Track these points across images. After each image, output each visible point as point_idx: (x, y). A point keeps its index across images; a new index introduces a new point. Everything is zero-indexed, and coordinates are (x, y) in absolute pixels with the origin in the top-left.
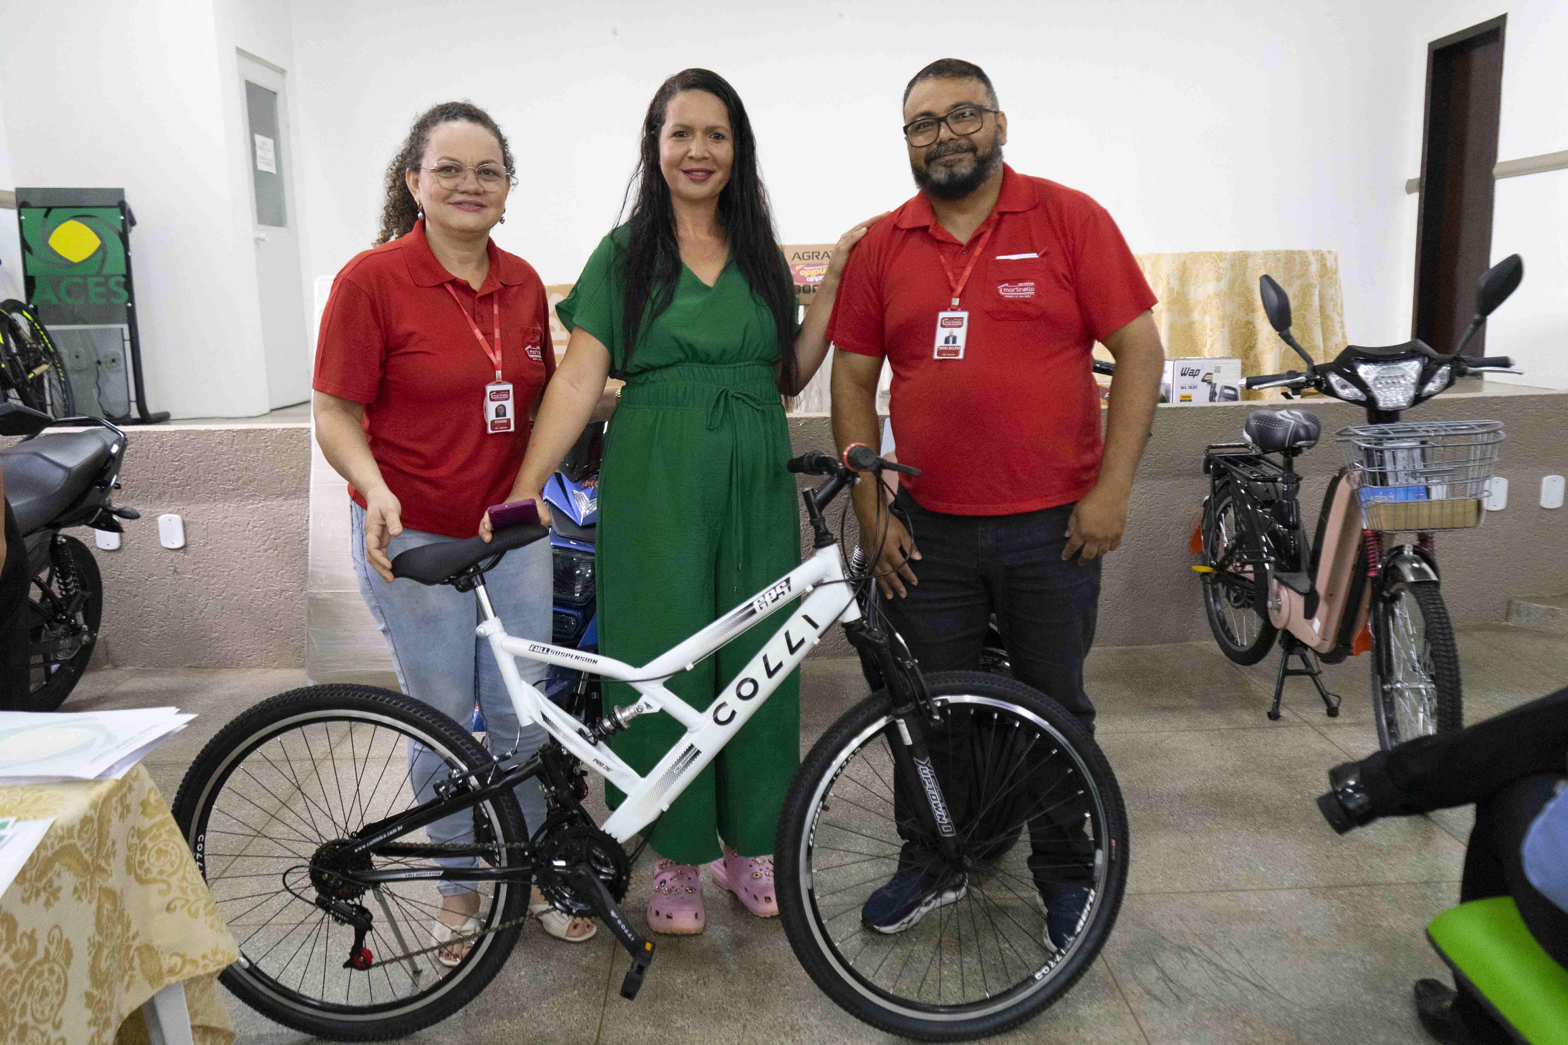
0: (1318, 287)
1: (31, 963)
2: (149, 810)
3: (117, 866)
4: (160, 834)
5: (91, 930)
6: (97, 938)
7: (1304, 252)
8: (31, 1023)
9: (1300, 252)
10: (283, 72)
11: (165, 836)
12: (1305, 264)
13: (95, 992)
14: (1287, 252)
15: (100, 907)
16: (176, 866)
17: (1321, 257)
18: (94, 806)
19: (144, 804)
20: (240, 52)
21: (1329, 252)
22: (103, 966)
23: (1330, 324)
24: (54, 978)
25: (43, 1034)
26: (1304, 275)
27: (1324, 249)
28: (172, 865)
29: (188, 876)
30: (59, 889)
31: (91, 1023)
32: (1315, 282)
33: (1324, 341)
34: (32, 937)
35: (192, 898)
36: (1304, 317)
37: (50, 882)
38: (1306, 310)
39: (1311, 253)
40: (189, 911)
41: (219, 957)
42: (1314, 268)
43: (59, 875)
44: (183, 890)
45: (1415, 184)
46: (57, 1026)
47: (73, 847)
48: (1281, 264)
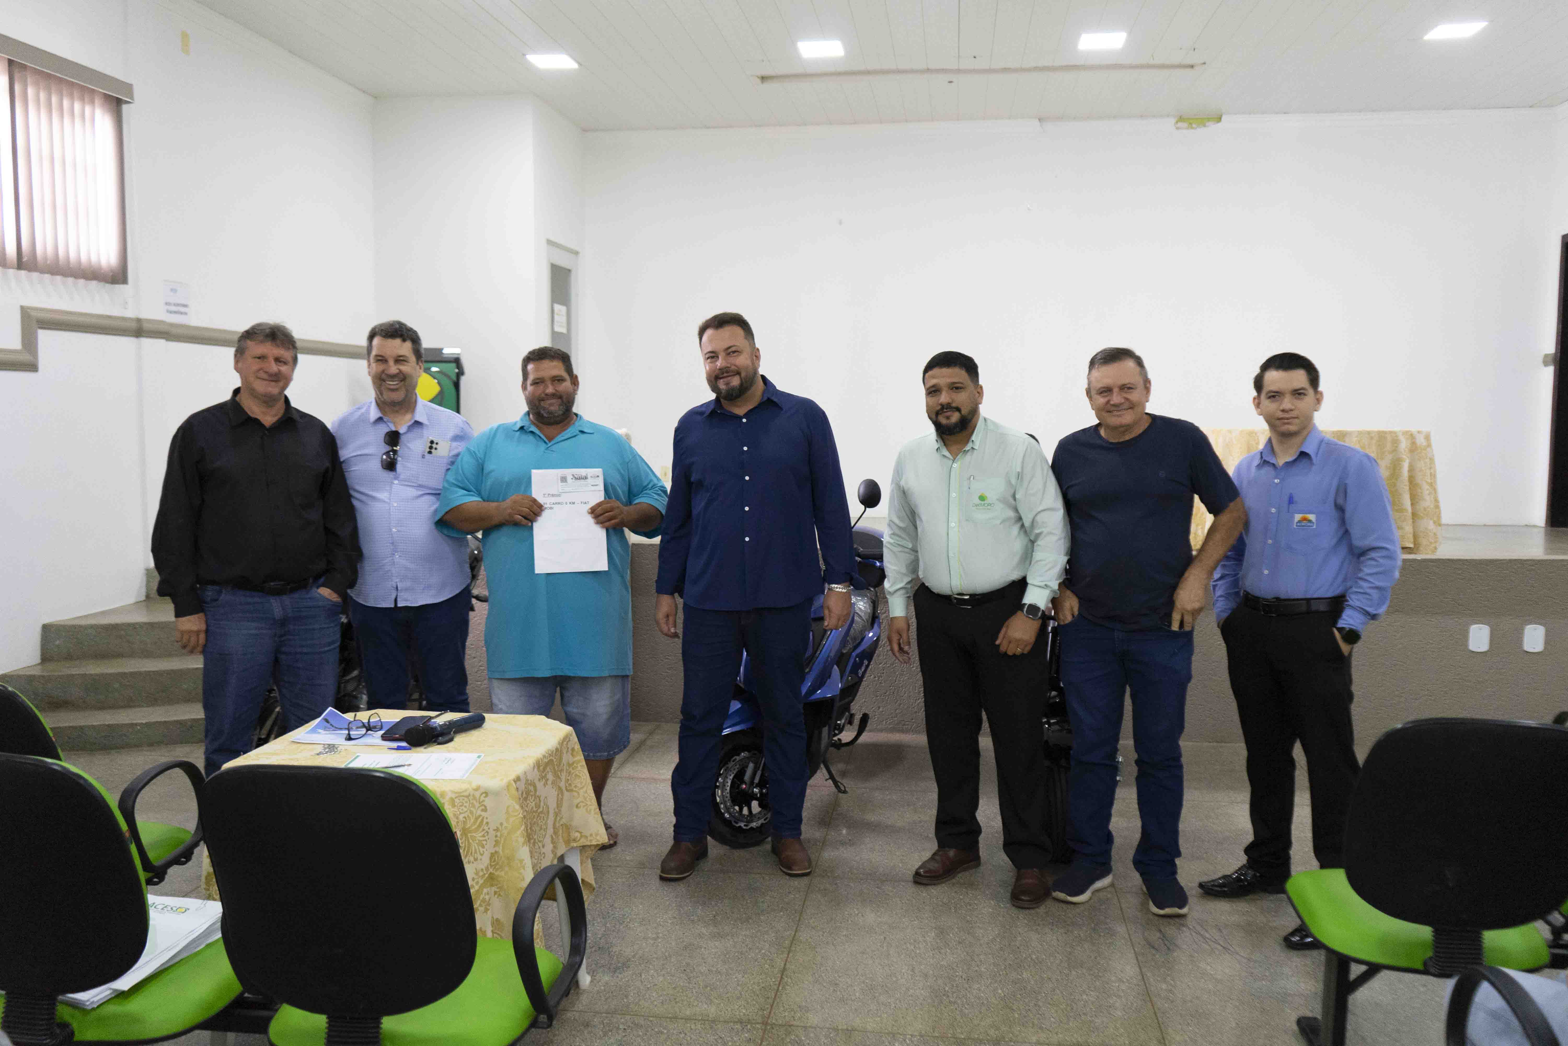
0: (1407, 461)
1: (539, 811)
2: (575, 753)
3: (563, 776)
4: (577, 767)
5: (555, 805)
6: (556, 810)
7: (1395, 433)
8: (537, 841)
9: (1391, 432)
10: (576, 253)
11: (579, 768)
12: (1396, 442)
13: (554, 837)
14: (1379, 432)
15: (558, 795)
16: (583, 784)
17: (1411, 436)
18: (559, 743)
19: (573, 749)
20: (550, 242)
21: (1419, 432)
22: (557, 825)
23: (1420, 491)
24: (544, 822)
25: (539, 848)
26: (1395, 450)
27: (1414, 430)
28: (581, 783)
29: (588, 791)
30: (548, 779)
31: (553, 852)
32: (1404, 457)
33: (1412, 504)
34: (539, 797)
35: (589, 803)
36: (1395, 486)
37: (546, 774)
38: (1396, 479)
39: (1401, 434)
40: (587, 809)
41: (598, 838)
42: (1404, 445)
43: (548, 772)
44: (585, 799)
45: (1550, 359)
46: (543, 846)
47: (553, 760)
48: (1374, 441)
